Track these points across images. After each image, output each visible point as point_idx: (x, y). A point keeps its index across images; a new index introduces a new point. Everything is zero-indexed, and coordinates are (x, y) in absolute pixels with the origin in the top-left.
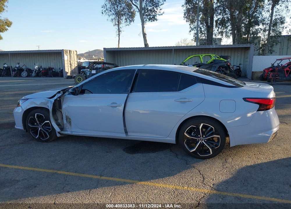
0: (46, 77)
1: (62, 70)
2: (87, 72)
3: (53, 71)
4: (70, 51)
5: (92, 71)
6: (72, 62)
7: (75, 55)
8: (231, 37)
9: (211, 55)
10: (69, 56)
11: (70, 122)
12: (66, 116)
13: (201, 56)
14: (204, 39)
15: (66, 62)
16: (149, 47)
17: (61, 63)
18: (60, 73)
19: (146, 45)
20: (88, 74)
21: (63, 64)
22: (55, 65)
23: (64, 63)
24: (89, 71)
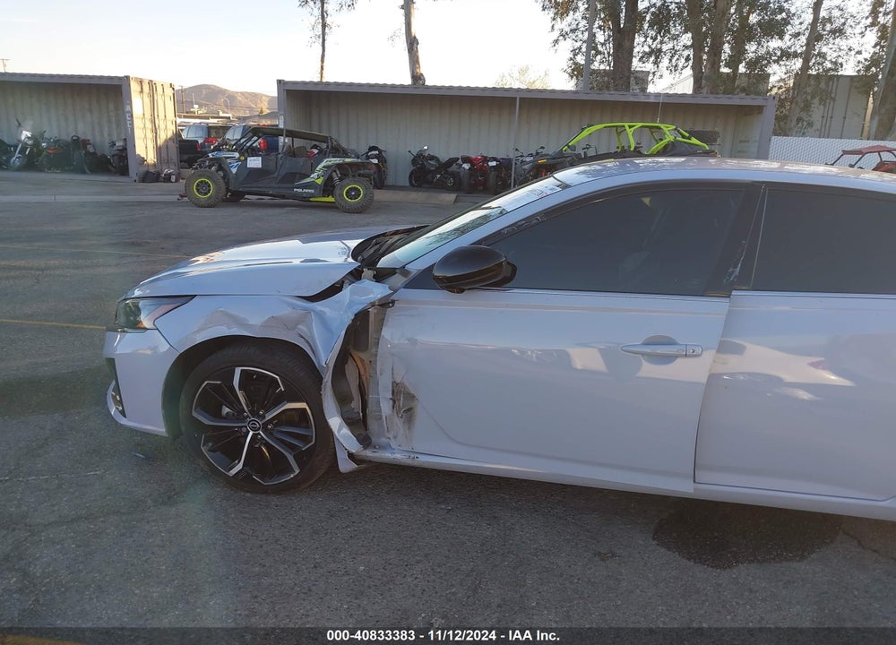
0: (64, 171)
1: (124, 149)
2: (229, 161)
3: (88, 153)
4: (150, 82)
5: (249, 159)
6: (160, 123)
7: (167, 99)
8: (688, 72)
9: (662, 126)
10: (147, 100)
11: (410, 410)
12: (394, 382)
13: (630, 127)
14: (605, 70)
15: (138, 123)
16: (426, 84)
17: (114, 126)
18: (115, 161)
19: (417, 78)
20: (234, 170)
21: (126, 129)
22: (93, 129)
23: (132, 124)
24: (239, 160)
